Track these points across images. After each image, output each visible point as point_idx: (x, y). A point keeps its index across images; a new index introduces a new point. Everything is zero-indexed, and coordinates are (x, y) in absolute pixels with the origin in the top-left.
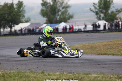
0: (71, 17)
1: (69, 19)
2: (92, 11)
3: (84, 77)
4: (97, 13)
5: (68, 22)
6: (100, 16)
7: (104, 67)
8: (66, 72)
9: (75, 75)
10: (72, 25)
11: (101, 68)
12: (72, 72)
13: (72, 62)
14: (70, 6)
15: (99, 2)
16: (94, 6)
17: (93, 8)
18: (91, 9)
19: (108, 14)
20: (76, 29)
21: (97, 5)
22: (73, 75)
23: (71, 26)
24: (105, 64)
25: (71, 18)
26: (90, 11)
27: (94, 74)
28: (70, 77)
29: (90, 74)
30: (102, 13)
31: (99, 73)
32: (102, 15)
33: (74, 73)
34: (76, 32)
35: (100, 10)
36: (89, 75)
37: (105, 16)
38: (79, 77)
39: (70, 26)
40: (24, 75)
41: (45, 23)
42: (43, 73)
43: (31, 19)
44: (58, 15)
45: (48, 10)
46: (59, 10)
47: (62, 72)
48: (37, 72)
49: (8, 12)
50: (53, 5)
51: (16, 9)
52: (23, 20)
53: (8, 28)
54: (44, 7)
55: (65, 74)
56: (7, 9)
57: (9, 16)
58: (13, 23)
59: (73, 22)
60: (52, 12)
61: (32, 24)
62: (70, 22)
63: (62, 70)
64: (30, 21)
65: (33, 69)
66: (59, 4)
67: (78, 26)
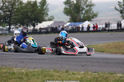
0: (95, 15)
1: (93, 18)
2: (116, 9)
3: (109, 76)
4: (121, 12)
5: (92, 21)
8: (90, 72)
9: (100, 75)
10: (96, 24)
13: (97, 62)
14: (94, 4)
17: (118, 7)
20: (100, 28)
21: (122, 4)
22: (98, 74)
25: (95, 17)
27: (119, 74)
28: (95, 76)
29: (115, 74)
33: (98, 72)
34: (100, 31)
36: (115, 75)
38: (103, 76)
39: (93, 25)
40: (48, 74)
41: (68, 22)
42: (67, 72)
43: (54, 18)
44: (82, 14)
45: (71, 8)
46: (83, 9)
47: (86, 72)
48: (61, 71)
49: (31, 10)
50: (76, 4)
51: (39, 7)
52: (46, 18)
53: (31, 26)
54: (67, 5)
55: (90, 73)
56: (30, 6)
57: (33, 14)
58: (36, 21)
59: (97, 21)
60: (76, 11)
61: (55, 22)
62: (94, 21)
63: (86, 69)
64: (53, 20)
65: (57, 68)
66: (83, 3)
67: (102, 24)
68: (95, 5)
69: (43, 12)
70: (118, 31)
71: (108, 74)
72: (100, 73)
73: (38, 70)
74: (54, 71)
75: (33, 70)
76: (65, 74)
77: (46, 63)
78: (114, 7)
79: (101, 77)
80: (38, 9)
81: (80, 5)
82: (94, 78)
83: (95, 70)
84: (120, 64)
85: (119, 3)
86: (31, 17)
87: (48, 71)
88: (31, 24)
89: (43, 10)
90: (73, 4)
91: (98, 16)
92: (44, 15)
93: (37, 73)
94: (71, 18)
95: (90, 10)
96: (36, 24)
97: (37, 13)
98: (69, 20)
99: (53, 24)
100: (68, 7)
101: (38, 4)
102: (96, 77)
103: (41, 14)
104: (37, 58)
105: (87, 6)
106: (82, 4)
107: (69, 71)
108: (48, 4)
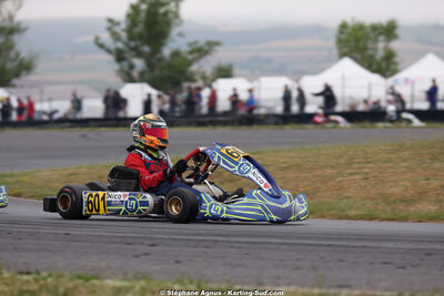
0: (25, 67)
1: (17, 75)
2: (101, 46)
3: (76, 287)
4: (120, 56)
5: (14, 86)
6: (132, 67)
7: (147, 254)
8: (8, 269)
9: (42, 282)
10: (28, 98)
11: (137, 256)
12: (32, 270)
13: (32, 234)
14: (23, 26)
15: (128, 16)
16: (109, 29)
17: (106, 37)
18: (101, 41)
19: (161, 60)
21: (123, 26)
22: (36, 280)
23: (25, 102)
24: (151, 242)
25: (24, 73)
26: (96, 48)
27: (110, 278)
28: (25, 288)
29: (97, 277)
30: (139, 54)
31: (130, 276)
32: (139, 64)
33: (38, 272)
34: (41, 124)
35: (132, 44)
36: (95, 282)
37: (150, 66)
38: (56, 287)
39: (19, 100)
55: (6, 275)
59: (31, 86)
62: (22, 86)
67: (50, 100)
68: (25, 30)
70: (107, 126)
71: (71, 280)
72: (44, 274)
78: (91, 38)
79: (49, 291)
82: (22, 292)
83: (25, 264)
84: (114, 243)
85: (109, 25)
91: (37, 70)
95: (8, 46)
102: (28, 291)
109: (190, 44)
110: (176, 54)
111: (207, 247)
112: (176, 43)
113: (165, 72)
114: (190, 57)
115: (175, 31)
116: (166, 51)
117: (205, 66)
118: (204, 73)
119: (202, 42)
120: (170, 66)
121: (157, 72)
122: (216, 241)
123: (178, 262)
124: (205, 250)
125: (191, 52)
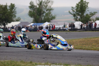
0: (53, 18)
1: (52, 20)
2: (70, 13)
4: (74, 16)
5: (51, 22)
6: (77, 18)
7: (80, 60)
8: (50, 63)
11: (78, 60)
12: (55, 63)
13: (55, 55)
14: (53, 9)
15: (76, 6)
16: (72, 9)
17: (71, 11)
18: (70, 12)
19: (84, 16)
20: (57, 28)
21: (75, 9)
24: (81, 57)
25: (53, 19)
30: (79, 15)
32: (79, 17)
34: (57, 30)
35: (77, 13)
37: (81, 17)
40: (16, 64)
41: (32, 23)
42: (31, 62)
43: (21, 19)
44: (43, 16)
45: (35, 11)
46: (44, 12)
47: (47, 63)
48: (27, 62)
49: (2, 13)
50: (39, 8)
51: (9, 10)
52: (14, 19)
53: (2, 25)
54: (31, 9)
56: (2, 10)
57: (4, 16)
58: (6, 21)
59: (55, 22)
60: (38, 14)
61: (21, 23)
62: (53, 22)
63: (46, 61)
64: (20, 20)
65: (23, 59)
66: (44, 7)
67: (59, 25)
69: (12, 14)
70: (71, 31)
73: (8, 61)
74: (20, 62)
75: (4, 61)
76: (29, 64)
77: (14, 55)
78: (68, 11)
80: (8, 11)
81: (42, 9)
83: (53, 61)
84: (73, 57)
85: (72, 8)
86: (2, 18)
87: (16, 61)
88: (2, 23)
89: (12, 13)
90: (36, 8)
91: (56, 19)
92: (12, 16)
93: (7, 63)
94: (34, 19)
95: (50, 13)
96: (6, 24)
97: (7, 15)
98: (32, 21)
99: (20, 24)
100: (32, 11)
101: (8, 8)
103: (10, 16)
104: (7, 51)
105: (47, 10)
106: (43, 9)
107: (33, 62)
108: (16, 8)
109: (90, 13)
110: (87, 15)
111: (94, 58)
112: (87, 12)
113: (85, 19)
114: (90, 15)
115: (87, 10)
116: (85, 14)
117: (94, 17)
118: (93, 19)
119: (93, 12)
120: (86, 17)
121: (83, 19)
122: (96, 57)
123: (87, 61)
124: (93, 59)
125: (90, 14)
